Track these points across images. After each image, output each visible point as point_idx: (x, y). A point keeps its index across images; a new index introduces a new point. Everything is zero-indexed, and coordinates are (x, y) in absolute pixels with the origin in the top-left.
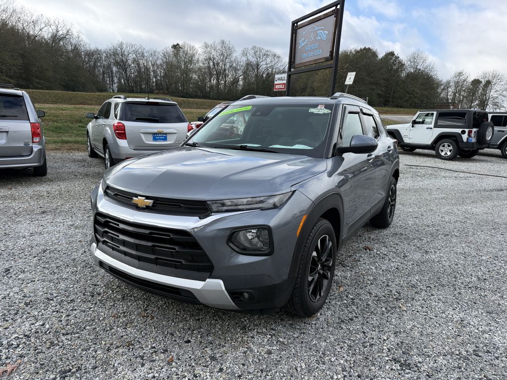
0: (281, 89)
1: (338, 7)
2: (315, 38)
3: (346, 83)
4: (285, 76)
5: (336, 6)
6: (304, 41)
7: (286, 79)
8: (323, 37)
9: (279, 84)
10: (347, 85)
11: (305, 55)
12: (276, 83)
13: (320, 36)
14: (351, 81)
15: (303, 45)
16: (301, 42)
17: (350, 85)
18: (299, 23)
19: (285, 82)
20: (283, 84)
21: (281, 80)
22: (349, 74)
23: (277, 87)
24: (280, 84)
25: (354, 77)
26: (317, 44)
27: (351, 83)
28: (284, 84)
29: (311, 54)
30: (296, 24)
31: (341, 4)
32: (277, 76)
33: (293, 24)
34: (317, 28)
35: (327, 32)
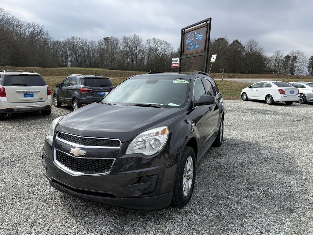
0: (176, 66)
1: (208, 22)
2: (195, 38)
3: (211, 61)
4: (178, 59)
5: (207, 21)
6: (189, 40)
7: (179, 61)
8: (200, 38)
9: (175, 64)
11: (189, 48)
12: (172, 63)
13: (198, 38)
14: (214, 60)
15: (188, 42)
16: (187, 41)
17: (213, 62)
18: (185, 30)
19: (178, 62)
20: (177, 64)
21: (175, 62)
22: (213, 55)
23: (173, 65)
25: (216, 57)
26: (196, 42)
27: (214, 61)
28: (178, 64)
29: (193, 47)
30: (184, 31)
31: (209, 20)
32: (173, 59)
33: (182, 31)
34: (196, 33)
35: (202, 35)
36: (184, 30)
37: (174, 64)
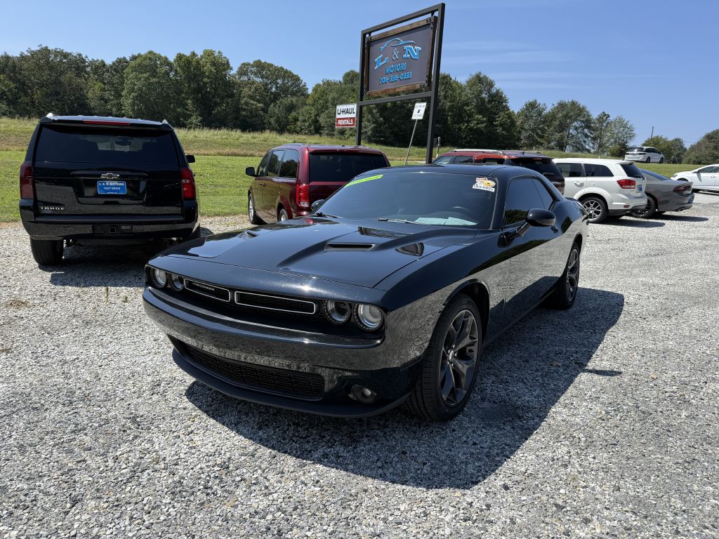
0: (348, 125)
1: (436, 14)
2: (401, 54)
3: (413, 118)
4: (354, 107)
5: (433, 13)
6: (382, 59)
7: (355, 111)
8: (413, 54)
9: (344, 119)
10: (415, 120)
11: (384, 79)
12: (338, 116)
13: (409, 53)
14: (420, 115)
15: (381, 64)
16: (378, 61)
18: (373, 34)
19: (354, 115)
20: (351, 118)
21: (346, 114)
22: (417, 104)
24: (347, 119)
25: (424, 108)
26: (404, 64)
27: (421, 118)
28: (353, 118)
30: (367, 35)
31: (440, 9)
32: (339, 108)
33: (364, 36)
34: (403, 42)
35: (420, 48)
36: (370, 33)
37: (340, 119)
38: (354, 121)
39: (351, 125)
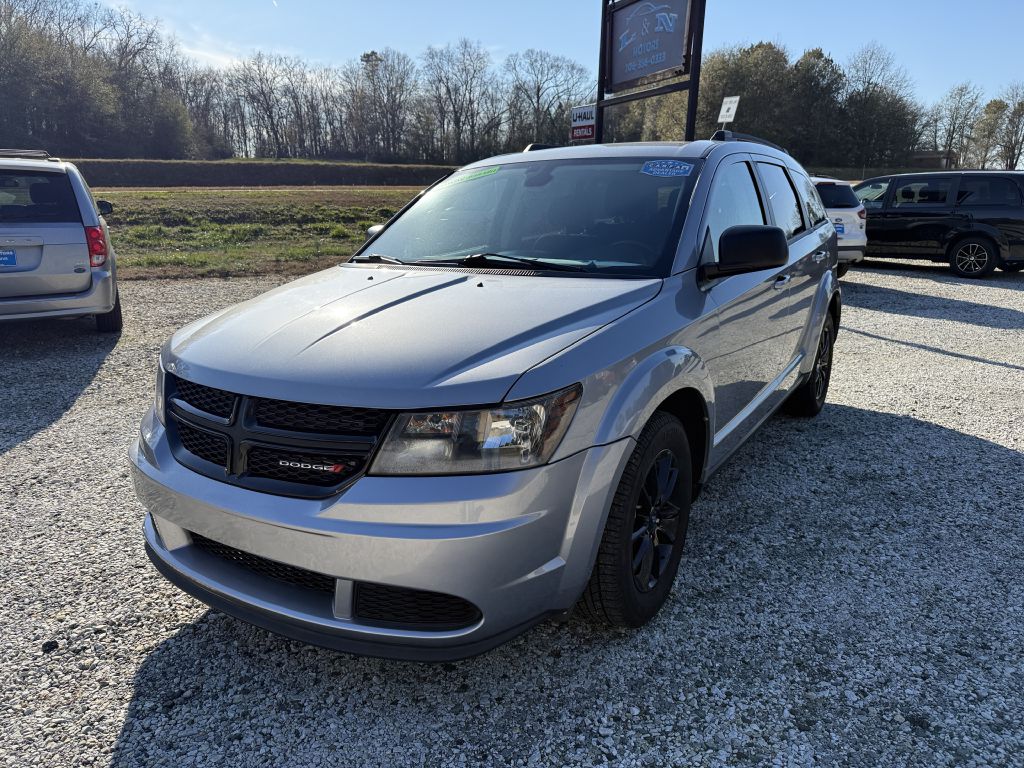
0: (585, 137)
2: (652, 28)
3: (720, 120)
4: (592, 109)
6: (629, 36)
7: (594, 115)
8: (668, 25)
9: (580, 128)
10: (722, 124)
11: (631, 66)
12: (573, 124)
13: (662, 24)
14: (730, 116)
15: (627, 43)
16: (624, 40)
17: (728, 124)
19: (592, 122)
20: (589, 126)
21: (584, 120)
22: (726, 100)
23: (576, 133)
24: (584, 127)
25: (736, 105)
26: (656, 41)
27: (731, 120)
28: (592, 126)
29: (645, 62)
32: (577, 111)
34: (655, 8)
35: (675, 15)
37: (577, 128)
38: (593, 131)
39: (589, 136)
